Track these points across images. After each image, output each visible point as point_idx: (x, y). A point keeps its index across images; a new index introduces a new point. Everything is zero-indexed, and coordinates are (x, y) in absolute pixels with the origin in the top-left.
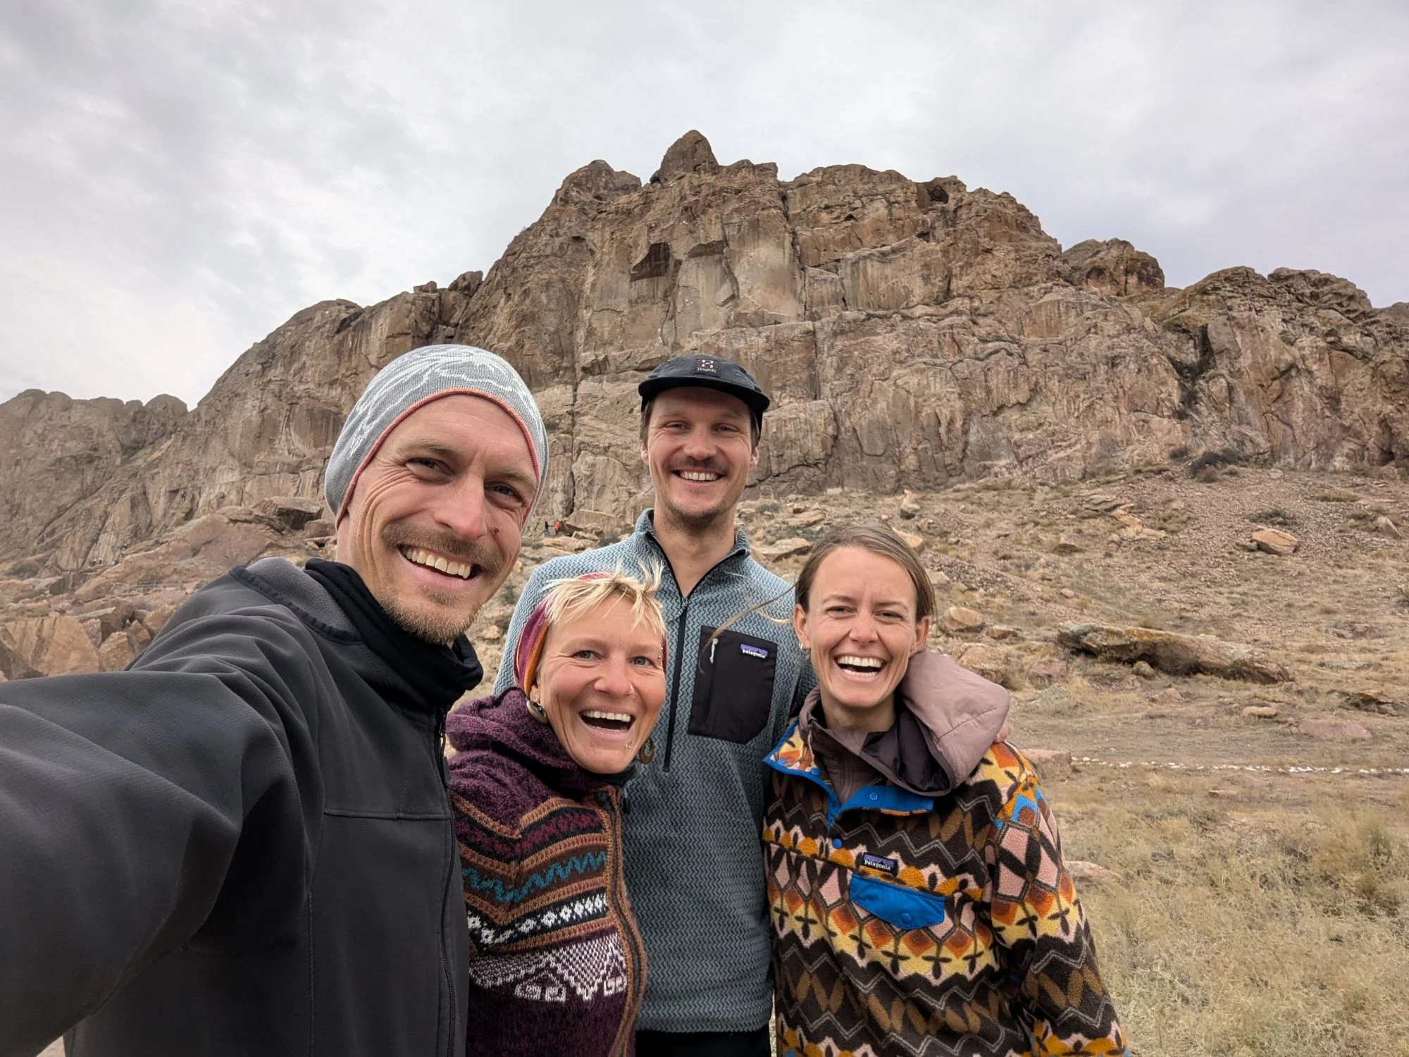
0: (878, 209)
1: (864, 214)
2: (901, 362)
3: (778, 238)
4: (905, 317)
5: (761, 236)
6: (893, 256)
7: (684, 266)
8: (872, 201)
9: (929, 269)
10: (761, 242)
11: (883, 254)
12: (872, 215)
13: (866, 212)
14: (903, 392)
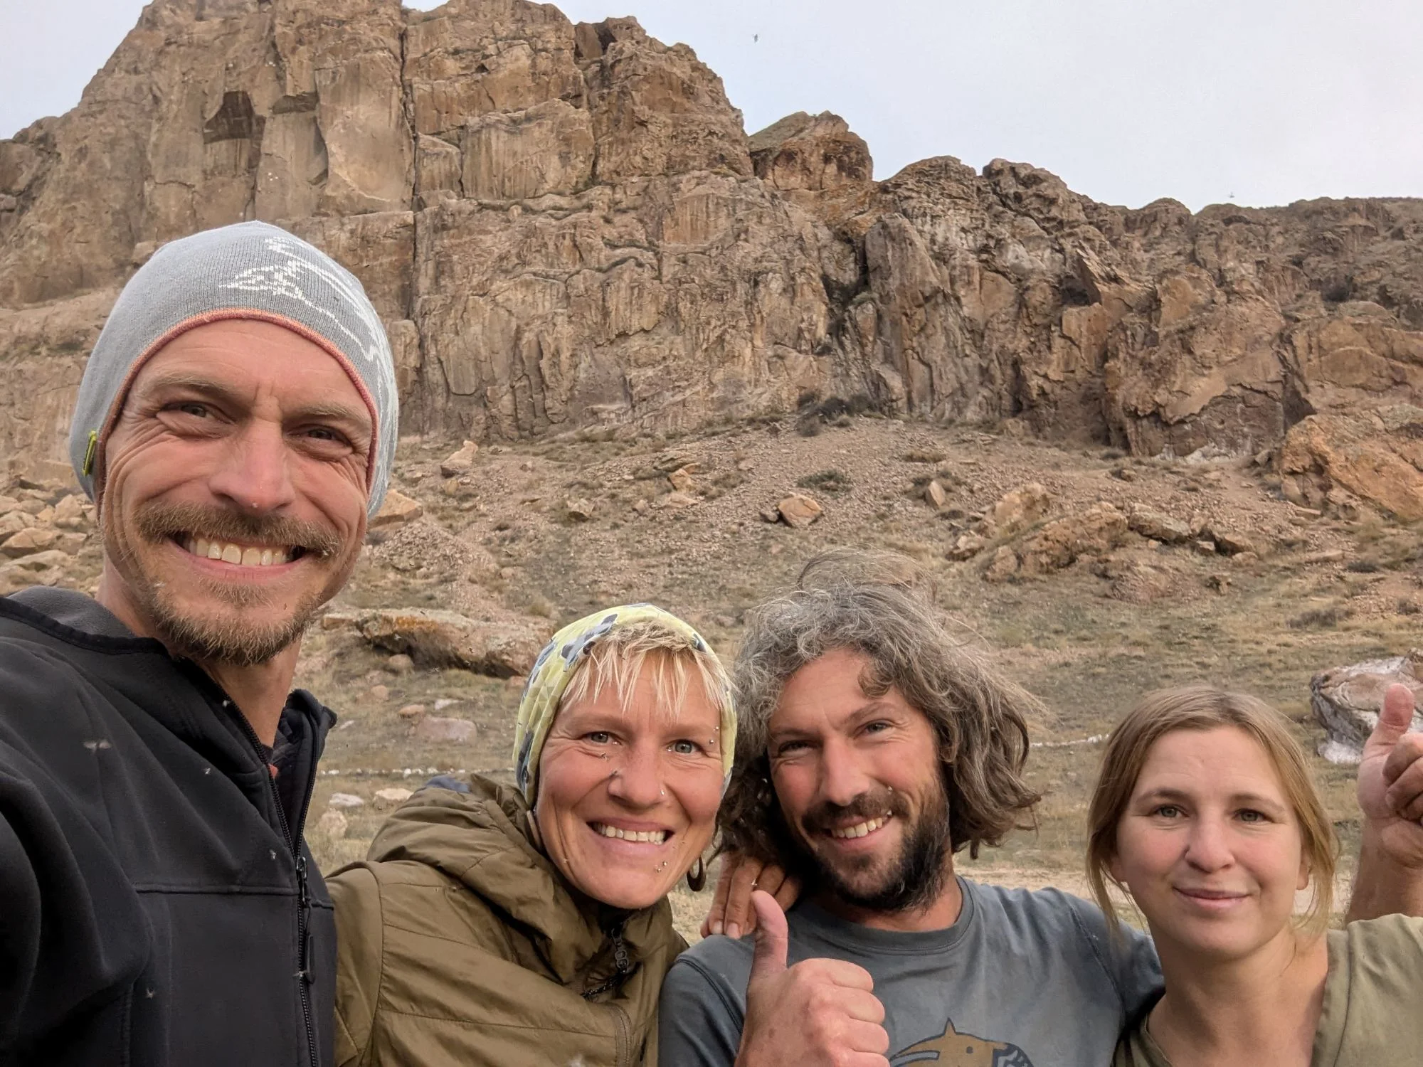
0: (520, 56)
1: (499, 65)
2: (506, 272)
3: (384, 92)
4: (527, 210)
5: (362, 89)
6: (526, 126)
7: (268, 125)
8: (510, 46)
9: (568, 145)
10: (361, 96)
11: (514, 121)
12: (510, 66)
13: (501, 61)
14: (502, 312)
